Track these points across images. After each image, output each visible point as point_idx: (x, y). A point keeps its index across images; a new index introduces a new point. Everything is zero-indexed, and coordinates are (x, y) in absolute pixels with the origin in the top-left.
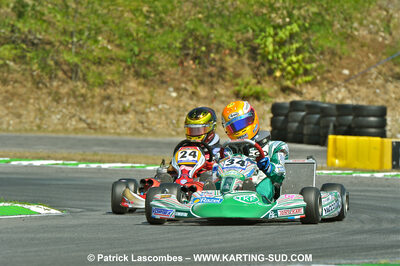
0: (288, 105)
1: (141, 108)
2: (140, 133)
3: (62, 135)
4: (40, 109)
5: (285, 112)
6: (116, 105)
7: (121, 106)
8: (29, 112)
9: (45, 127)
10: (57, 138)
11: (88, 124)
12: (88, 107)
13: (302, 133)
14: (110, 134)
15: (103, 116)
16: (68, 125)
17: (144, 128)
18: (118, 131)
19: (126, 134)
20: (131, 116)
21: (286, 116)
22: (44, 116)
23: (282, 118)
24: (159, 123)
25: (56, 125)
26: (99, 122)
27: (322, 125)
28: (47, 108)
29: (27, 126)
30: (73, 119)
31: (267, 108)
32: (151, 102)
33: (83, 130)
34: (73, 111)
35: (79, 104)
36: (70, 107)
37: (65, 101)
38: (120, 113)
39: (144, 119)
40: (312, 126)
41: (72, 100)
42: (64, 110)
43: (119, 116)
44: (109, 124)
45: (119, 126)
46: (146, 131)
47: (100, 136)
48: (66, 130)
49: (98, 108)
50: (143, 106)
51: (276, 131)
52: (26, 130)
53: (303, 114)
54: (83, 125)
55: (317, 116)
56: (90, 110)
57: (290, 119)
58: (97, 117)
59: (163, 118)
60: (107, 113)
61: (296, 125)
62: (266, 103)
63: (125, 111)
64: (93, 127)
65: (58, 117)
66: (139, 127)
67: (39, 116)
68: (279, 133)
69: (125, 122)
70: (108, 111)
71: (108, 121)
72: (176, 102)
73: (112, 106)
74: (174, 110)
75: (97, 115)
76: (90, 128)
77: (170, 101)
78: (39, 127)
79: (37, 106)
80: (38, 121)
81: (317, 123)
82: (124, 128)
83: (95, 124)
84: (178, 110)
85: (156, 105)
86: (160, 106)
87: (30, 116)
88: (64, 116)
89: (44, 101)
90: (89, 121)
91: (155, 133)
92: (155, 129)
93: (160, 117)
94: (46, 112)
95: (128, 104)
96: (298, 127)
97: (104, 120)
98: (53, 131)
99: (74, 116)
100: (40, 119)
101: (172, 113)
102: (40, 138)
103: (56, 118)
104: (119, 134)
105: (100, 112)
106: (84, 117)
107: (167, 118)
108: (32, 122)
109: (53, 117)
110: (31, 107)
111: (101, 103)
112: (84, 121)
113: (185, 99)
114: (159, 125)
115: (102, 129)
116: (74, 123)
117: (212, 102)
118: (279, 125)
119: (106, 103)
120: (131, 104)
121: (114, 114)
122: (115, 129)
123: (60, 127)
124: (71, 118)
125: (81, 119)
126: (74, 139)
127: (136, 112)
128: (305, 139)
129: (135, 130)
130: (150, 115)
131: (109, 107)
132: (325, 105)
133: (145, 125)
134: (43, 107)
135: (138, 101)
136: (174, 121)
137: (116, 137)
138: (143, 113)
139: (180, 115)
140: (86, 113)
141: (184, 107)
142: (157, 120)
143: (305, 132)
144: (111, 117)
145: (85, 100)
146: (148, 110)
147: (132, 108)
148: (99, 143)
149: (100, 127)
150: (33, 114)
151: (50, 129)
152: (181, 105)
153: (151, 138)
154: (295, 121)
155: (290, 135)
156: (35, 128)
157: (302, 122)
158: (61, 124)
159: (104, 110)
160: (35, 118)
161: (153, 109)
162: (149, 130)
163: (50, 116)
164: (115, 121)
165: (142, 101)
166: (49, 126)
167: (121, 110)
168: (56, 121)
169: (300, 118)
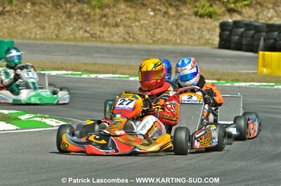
0: (232, 24)
1: (128, 23)
2: (127, 41)
3: (72, 43)
4: (58, 24)
5: (230, 28)
6: (111, 21)
7: (114, 22)
8: (50, 25)
9: (61, 36)
10: (69, 46)
11: (91, 34)
12: (91, 21)
13: (241, 44)
14: (106, 42)
15: (102, 29)
16: (77, 35)
17: (130, 37)
18: (112, 39)
19: (118, 42)
20: (121, 29)
21: (231, 31)
22: (61, 28)
23: (228, 33)
24: (141, 34)
25: (69, 35)
26: (98, 33)
27: (256, 38)
28: (63, 22)
29: (49, 35)
30: (81, 31)
31: (217, 24)
32: (135, 19)
33: (87, 39)
34: (81, 25)
35: (85, 20)
36: (79, 22)
37: (75, 18)
38: (114, 27)
39: (130, 32)
40: (249, 39)
41: (80, 17)
42: (75, 24)
43: (113, 29)
44: (106, 34)
45: (112, 36)
46: (131, 40)
47: (99, 44)
48: (76, 39)
49: (98, 23)
50: (130, 21)
51: (223, 42)
52: (48, 39)
53: (242, 30)
54: (88, 35)
55: (252, 32)
56: (92, 24)
57: (233, 34)
58: (97, 29)
59: (144, 30)
60: (104, 26)
61: (237, 37)
62: (216, 20)
63: (117, 25)
64: (95, 36)
65: (71, 29)
66: (127, 37)
67: (57, 28)
68: (225, 44)
69: (117, 33)
70: (106, 24)
71: (105, 32)
72: (153, 19)
73: (108, 21)
74: (152, 24)
75: (98, 28)
76: (92, 37)
77: (148, 18)
78: (57, 36)
79: (56, 21)
80: (56, 32)
81: (252, 37)
82: (116, 37)
83: (95, 34)
84: (154, 25)
85: (139, 21)
86: (142, 22)
87: (51, 28)
88: (74, 28)
89: (61, 17)
90: (92, 32)
91: (137, 42)
92: (138, 38)
93: (142, 30)
94: (62, 25)
95: (119, 21)
96: (238, 40)
97: (102, 32)
98: (66, 40)
99: (82, 28)
100: (58, 31)
101: (150, 26)
102: (58, 46)
103: (69, 29)
104: (112, 42)
105: (99, 26)
106: (88, 29)
107: (146, 30)
108: (52, 33)
109: (67, 29)
110: (51, 22)
111: (100, 19)
112: (88, 32)
113: (159, 17)
114: (141, 35)
115: (100, 38)
116: (81, 33)
117: (178, 19)
118: (225, 37)
119: (104, 19)
120: (121, 20)
121: (109, 27)
122: (110, 38)
123: (71, 36)
124: (79, 30)
125: (86, 31)
126: (80, 46)
127: (125, 26)
128: (244, 47)
129: (124, 38)
130: (134, 28)
131: (106, 22)
132: (258, 24)
133: (131, 35)
134: (60, 22)
135: (126, 18)
136: (152, 33)
137: (110, 45)
138: (130, 27)
139: (156, 28)
140: (90, 26)
141: (159, 22)
142: (139, 32)
143: (244, 43)
144: (107, 29)
145: (89, 17)
146: (133, 25)
147: (122, 23)
148: (99, 50)
149: (99, 36)
150: (53, 27)
151: (65, 38)
152: (157, 21)
153: (135, 46)
154: (236, 35)
155: (233, 45)
156: (54, 37)
157: (241, 36)
158: (73, 34)
159: (102, 24)
160: (55, 29)
161: (137, 24)
162: (134, 39)
163: (65, 29)
164: (110, 32)
165: (129, 18)
166: (64, 36)
167: (114, 25)
168: (69, 32)
169: (240, 33)
